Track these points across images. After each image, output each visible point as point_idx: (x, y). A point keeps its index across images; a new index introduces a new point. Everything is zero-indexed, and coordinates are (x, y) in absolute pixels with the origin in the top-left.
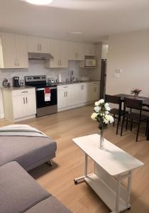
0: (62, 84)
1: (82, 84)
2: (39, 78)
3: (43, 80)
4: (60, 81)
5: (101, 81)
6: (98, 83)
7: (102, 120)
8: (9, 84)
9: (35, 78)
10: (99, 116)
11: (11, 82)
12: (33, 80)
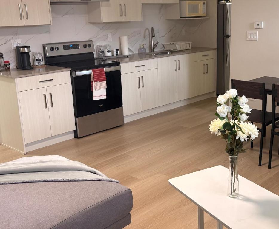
0: (131, 58)
1: (176, 57)
2: (76, 46)
3: (87, 50)
4: (126, 52)
5: (218, 49)
6: (213, 54)
7: (234, 134)
8: (7, 63)
9: (67, 47)
10: (227, 125)
11: (11, 58)
12: (62, 52)
